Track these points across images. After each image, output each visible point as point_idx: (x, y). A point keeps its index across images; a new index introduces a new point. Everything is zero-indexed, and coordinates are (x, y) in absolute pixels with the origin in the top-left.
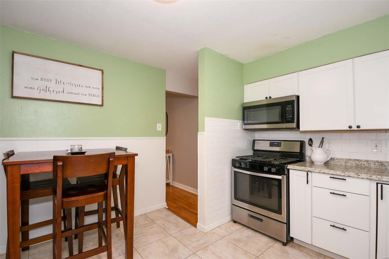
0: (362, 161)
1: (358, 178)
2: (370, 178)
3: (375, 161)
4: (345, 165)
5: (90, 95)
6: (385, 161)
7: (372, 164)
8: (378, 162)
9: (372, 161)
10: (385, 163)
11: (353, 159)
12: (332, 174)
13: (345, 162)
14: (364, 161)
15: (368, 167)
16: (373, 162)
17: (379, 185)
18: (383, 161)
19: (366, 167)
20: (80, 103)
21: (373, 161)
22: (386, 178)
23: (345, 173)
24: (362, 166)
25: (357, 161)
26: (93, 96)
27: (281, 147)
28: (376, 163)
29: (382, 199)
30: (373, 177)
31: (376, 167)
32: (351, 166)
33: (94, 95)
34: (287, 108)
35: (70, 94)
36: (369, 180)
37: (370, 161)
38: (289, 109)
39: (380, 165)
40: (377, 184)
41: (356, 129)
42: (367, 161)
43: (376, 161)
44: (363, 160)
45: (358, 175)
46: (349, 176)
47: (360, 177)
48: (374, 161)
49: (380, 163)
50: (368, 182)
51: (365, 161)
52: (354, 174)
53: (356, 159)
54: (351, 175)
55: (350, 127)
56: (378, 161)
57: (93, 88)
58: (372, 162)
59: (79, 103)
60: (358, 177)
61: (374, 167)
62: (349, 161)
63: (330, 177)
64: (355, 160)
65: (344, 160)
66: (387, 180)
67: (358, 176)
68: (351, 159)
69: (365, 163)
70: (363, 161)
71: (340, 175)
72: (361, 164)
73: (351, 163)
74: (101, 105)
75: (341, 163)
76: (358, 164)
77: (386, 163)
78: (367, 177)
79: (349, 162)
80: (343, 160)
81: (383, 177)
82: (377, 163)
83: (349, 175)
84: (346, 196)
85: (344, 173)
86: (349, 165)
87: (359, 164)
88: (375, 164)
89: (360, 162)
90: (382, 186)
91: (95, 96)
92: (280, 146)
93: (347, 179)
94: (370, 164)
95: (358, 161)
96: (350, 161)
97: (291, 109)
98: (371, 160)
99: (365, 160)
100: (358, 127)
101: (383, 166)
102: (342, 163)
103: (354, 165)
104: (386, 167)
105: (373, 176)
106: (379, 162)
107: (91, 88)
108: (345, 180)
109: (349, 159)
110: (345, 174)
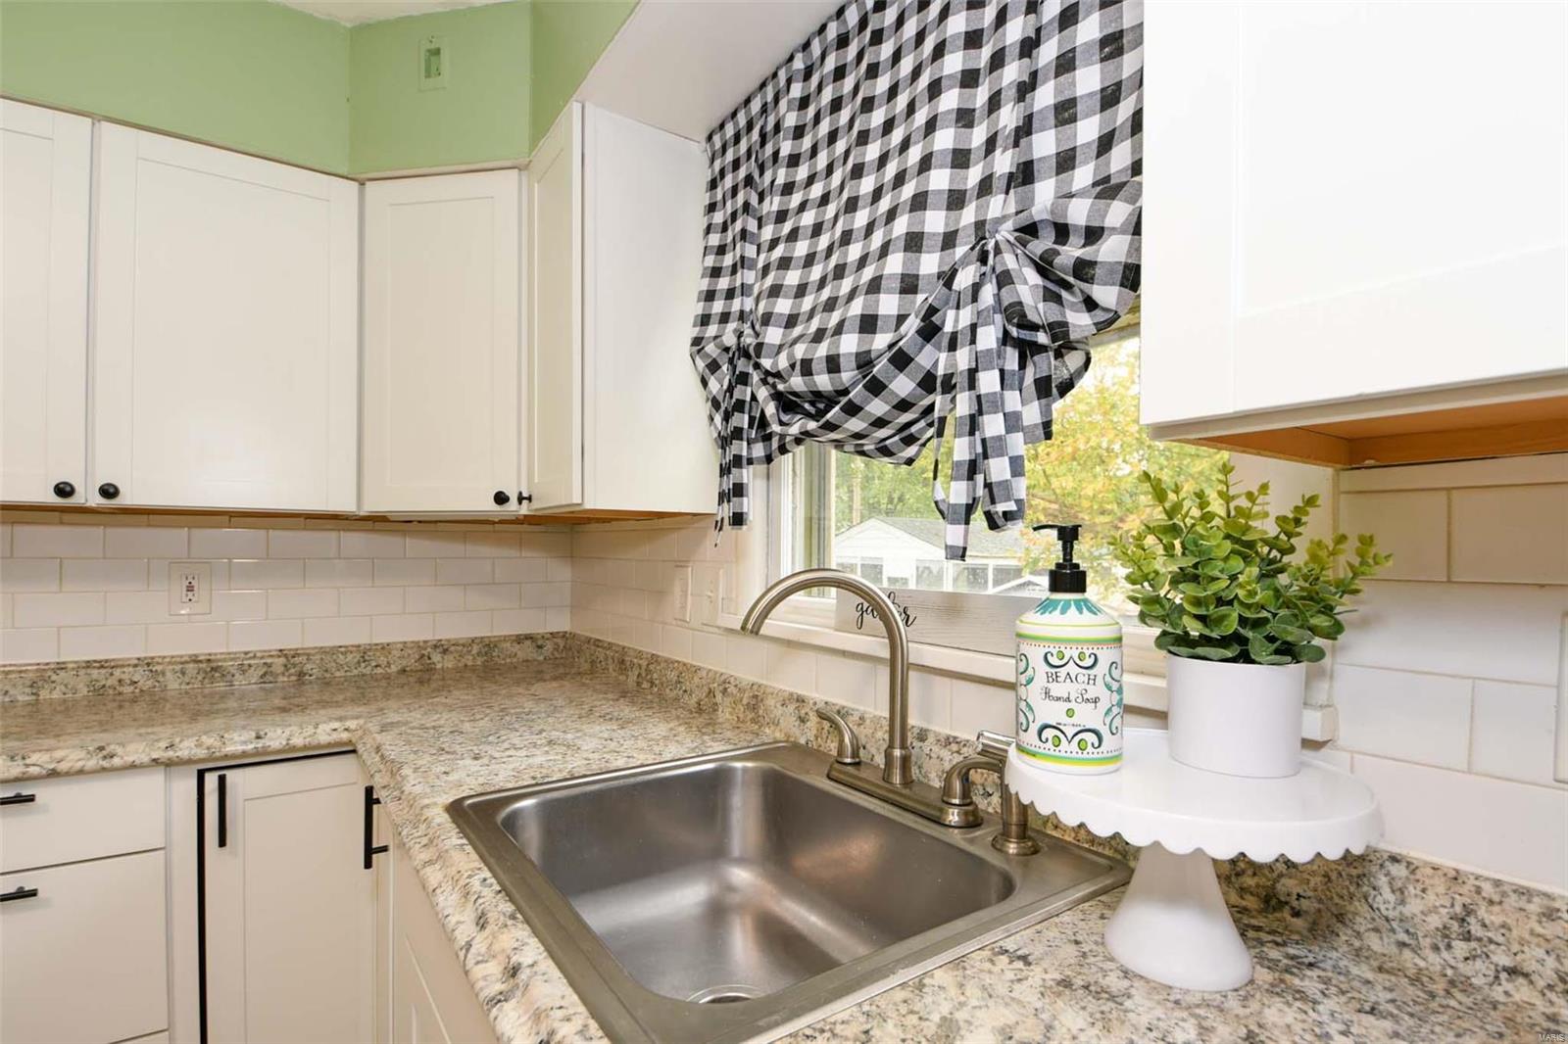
0: (123, 666)
1: (104, 774)
2: (170, 754)
3: (183, 660)
4: (34, 697)
6: (224, 650)
7: (169, 674)
8: (195, 660)
9: (173, 657)
10: (225, 660)
11: (76, 662)
13: (31, 686)
14: (136, 666)
15: (150, 692)
16: (176, 663)
17: (211, 781)
18: (216, 654)
19: (142, 691)
21: (173, 660)
22: (242, 738)
23: (28, 761)
24: (121, 689)
25: (96, 671)
28: (187, 666)
29: (222, 843)
30: (181, 746)
31: (188, 684)
32: (65, 701)
36: (163, 767)
37: (160, 660)
39: (206, 672)
40: (201, 775)
41: (96, 500)
42: (148, 663)
43: (190, 656)
44: (129, 659)
45: (104, 753)
46: (53, 770)
47: (116, 761)
48: (178, 659)
49: (204, 665)
50: (156, 779)
51: (136, 662)
52: (83, 754)
53: (95, 661)
54: (63, 767)
55: (64, 490)
56: (196, 656)
58: (170, 663)
60: (105, 764)
61: (181, 684)
62: (54, 677)
64: (88, 667)
65: (26, 671)
66: (244, 747)
67: (105, 757)
68: (64, 663)
69: (139, 674)
70: (129, 665)
72: (120, 681)
73: (66, 686)
75: (6, 693)
76: (104, 686)
77: (232, 659)
78: (155, 756)
79: (53, 682)
80: (21, 672)
81: (226, 736)
82: (191, 665)
83: (52, 766)
84: (33, 893)
85: (24, 758)
86: (56, 695)
87: (109, 683)
88: (183, 673)
89: (112, 674)
90: (222, 780)
93: (43, 793)
94: (163, 673)
95: (103, 671)
96: (62, 673)
98: (164, 657)
99: (139, 659)
100: (109, 491)
101: (217, 675)
102: (11, 692)
103: (85, 691)
104: (229, 677)
105: (181, 742)
106: (200, 661)
108: (31, 799)
109: (53, 666)
110: (27, 766)
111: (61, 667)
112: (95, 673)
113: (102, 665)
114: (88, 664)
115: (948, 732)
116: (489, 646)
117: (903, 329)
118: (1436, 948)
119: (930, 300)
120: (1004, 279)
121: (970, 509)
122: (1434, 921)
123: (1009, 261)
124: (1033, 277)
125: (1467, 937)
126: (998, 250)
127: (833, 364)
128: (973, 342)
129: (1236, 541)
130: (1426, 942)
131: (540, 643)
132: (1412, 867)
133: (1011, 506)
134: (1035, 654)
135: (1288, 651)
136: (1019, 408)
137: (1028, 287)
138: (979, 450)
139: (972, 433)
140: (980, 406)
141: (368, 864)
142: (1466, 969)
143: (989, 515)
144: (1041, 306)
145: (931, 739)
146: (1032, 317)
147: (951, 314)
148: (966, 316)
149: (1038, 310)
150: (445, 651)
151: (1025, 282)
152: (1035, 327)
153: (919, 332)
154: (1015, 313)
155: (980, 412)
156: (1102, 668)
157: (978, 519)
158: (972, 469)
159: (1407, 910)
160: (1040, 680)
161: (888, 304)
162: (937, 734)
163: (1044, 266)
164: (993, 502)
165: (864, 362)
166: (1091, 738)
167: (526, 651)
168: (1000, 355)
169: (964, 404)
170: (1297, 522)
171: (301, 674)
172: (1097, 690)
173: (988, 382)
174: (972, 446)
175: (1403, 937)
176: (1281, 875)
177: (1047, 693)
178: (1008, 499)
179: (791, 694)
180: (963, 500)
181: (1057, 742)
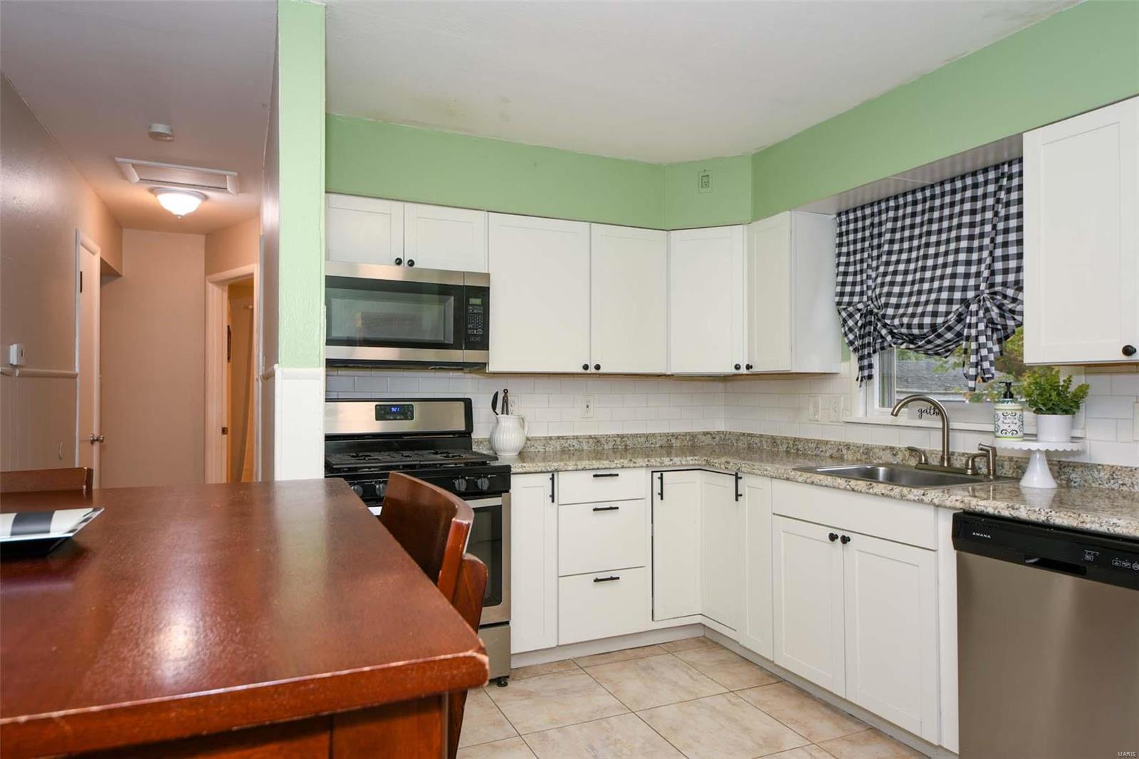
0: (569, 439)
2: (650, 463)
3: (587, 437)
4: (544, 450)
8: (590, 437)
11: (554, 436)
12: (598, 469)
14: (573, 439)
18: (597, 435)
21: (585, 437)
24: (570, 448)
27: (412, 418)
29: (662, 498)
30: (652, 461)
34: (471, 308)
37: (580, 437)
38: (475, 311)
39: (595, 443)
40: (652, 473)
41: (593, 371)
42: (577, 438)
45: (633, 461)
46: (623, 465)
49: (594, 440)
51: (573, 437)
52: (627, 461)
53: (560, 436)
55: (586, 367)
56: (591, 435)
63: (595, 476)
66: (669, 463)
69: (575, 443)
70: (571, 438)
71: (610, 468)
76: (565, 447)
77: (603, 438)
78: (647, 464)
80: (540, 440)
84: (617, 508)
86: (551, 450)
87: (566, 445)
88: (588, 443)
92: (409, 418)
95: (564, 441)
97: (480, 310)
98: (582, 436)
100: (598, 367)
101: (599, 444)
102: (538, 447)
103: (559, 449)
106: (593, 438)
108: (617, 475)
109: (548, 438)
110: (616, 464)
111: (551, 438)
112: (562, 441)
113: (563, 438)
114: (558, 438)
115: (963, 451)
116: (693, 436)
117: (949, 317)
118: (1107, 483)
119: (960, 310)
120: (987, 310)
121: (976, 376)
122: (1107, 476)
123: (988, 304)
124: (996, 310)
125: (1113, 479)
126: (984, 301)
127: (921, 326)
128: (977, 327)
129: (1051, 386)
130: (1105, 482)
131: (714, 436)
132: (1103, 466)
133: (990, 376)
134: (1000, 413)
135: (1066, 412)
136: (991, 346)
137: (995, 312)
138: (979, 358)
139: (977, 354)
140: (980, 346)
141: (737, 500)
142: (1113, 486)
143: (982, 378)
144: (999, 319)
145: (956, 454)
146: (996, 322)
147: (968, 318)
148: (974, 320)
149: (998, 320)
150: (677, 438)
151: (993, 311)
152: (997, 324)
153: (956, 321)
154: (991, 321)
155: (980, 348)
156: (1018, 415)
157: (979, 378)
158: (977, 365)
159: (1100, 476)
160: (1002, 419)
161: (942, 308)
162: (958, 453)
163: (1000, 307)
164: (984, 374)
165: (934, 327)
166: (1015, 432)
167: (708, 440)
168: (986, 331)
169: (974, 346)
170: (1070, 381)
171: (626, 446)
172: (1016, 421)
173: (982, 339)
174: (977, 358)
175: (1100, 482)
176: (1071, 474)
177: (1003, 422)
178: (989, 373)
179: (887, 446)
180: (974, 373)
181: (1006, 433)
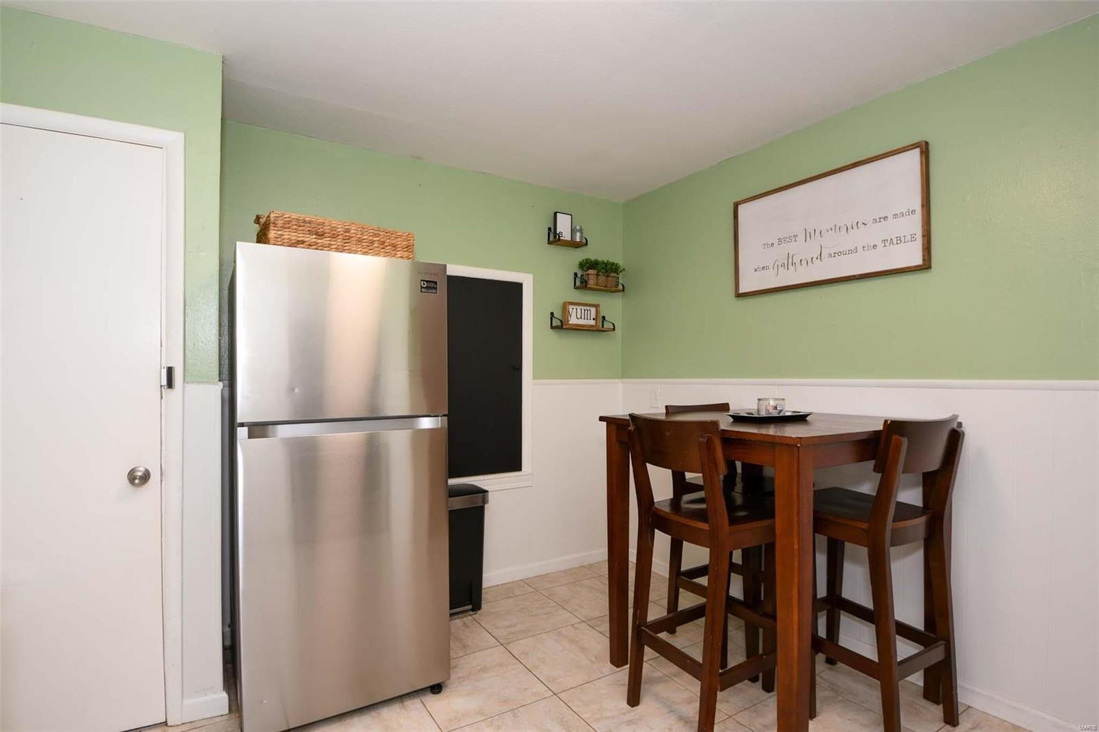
5: (887, 244)
20: (857, 275)
26: (895, 242)
33: (899, 239)
35: (835, 256)
57: (895, 216)
59: (854, 276)
74: (920, 266)
91: (903, 241)
107: (890, 217)
